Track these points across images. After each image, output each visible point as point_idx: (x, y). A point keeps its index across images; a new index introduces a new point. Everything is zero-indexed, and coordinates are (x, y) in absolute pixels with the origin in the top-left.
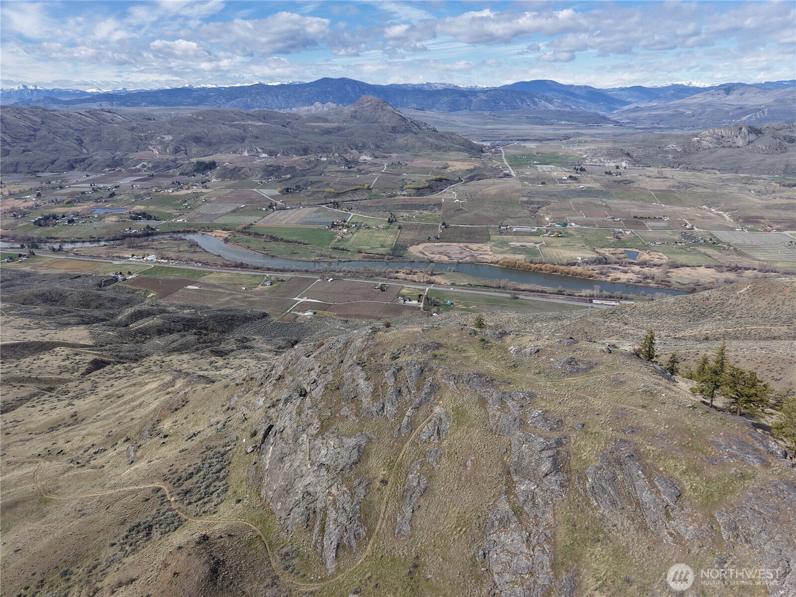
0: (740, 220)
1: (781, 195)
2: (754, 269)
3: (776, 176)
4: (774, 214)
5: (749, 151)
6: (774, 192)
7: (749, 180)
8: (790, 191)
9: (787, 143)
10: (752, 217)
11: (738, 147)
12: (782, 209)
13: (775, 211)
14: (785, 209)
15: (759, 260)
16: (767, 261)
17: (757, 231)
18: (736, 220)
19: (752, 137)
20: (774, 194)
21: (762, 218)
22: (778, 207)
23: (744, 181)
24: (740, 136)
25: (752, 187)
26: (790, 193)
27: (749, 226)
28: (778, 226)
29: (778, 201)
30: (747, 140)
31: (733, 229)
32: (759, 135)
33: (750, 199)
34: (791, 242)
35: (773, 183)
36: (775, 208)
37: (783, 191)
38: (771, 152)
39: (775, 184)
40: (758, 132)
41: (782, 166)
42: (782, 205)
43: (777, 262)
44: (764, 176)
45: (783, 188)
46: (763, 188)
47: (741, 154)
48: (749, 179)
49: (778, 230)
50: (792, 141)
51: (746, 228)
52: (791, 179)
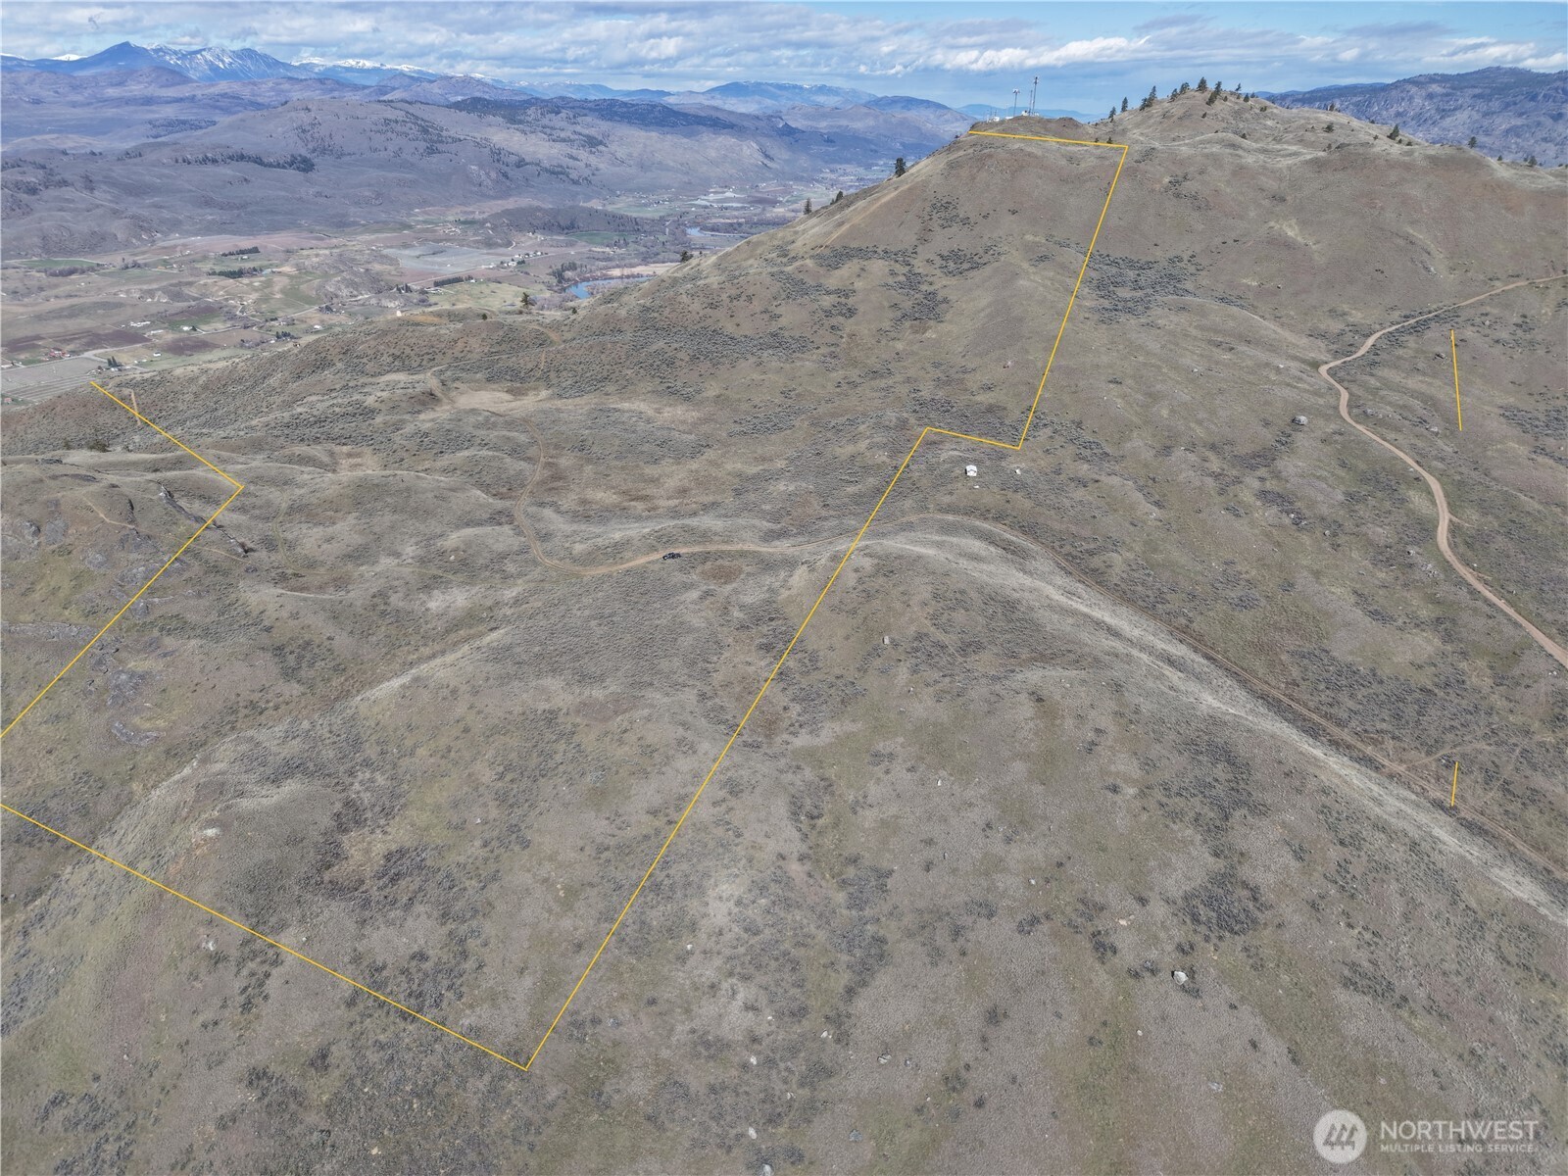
1: (55, 292)
3: (35, 259)
4: (54, 327)
6: (41, 289)
8: (68, 283)
9: (25, 196)
10: (19, 341)
12: (66, 316)
13: (56, 322)
14: (71, 316)
17: (40, 361)
20: (43, 293)
21: (39, 338)
22: (58, 314)
26: (68, 288)
27: (22, 357)
28: (71, 347)
29: (54, 304)
34: (100, 368)
35: (34, 273)
36: (54, 318)
37: (56, 286)
39: (38, 275)
41: (34, 239)
42: (62, 309)
45: (54, 280)
46: (20, 285)
49: (73, 352)
50: (32, 191)
51: (18, 361)
52: (63, 262)
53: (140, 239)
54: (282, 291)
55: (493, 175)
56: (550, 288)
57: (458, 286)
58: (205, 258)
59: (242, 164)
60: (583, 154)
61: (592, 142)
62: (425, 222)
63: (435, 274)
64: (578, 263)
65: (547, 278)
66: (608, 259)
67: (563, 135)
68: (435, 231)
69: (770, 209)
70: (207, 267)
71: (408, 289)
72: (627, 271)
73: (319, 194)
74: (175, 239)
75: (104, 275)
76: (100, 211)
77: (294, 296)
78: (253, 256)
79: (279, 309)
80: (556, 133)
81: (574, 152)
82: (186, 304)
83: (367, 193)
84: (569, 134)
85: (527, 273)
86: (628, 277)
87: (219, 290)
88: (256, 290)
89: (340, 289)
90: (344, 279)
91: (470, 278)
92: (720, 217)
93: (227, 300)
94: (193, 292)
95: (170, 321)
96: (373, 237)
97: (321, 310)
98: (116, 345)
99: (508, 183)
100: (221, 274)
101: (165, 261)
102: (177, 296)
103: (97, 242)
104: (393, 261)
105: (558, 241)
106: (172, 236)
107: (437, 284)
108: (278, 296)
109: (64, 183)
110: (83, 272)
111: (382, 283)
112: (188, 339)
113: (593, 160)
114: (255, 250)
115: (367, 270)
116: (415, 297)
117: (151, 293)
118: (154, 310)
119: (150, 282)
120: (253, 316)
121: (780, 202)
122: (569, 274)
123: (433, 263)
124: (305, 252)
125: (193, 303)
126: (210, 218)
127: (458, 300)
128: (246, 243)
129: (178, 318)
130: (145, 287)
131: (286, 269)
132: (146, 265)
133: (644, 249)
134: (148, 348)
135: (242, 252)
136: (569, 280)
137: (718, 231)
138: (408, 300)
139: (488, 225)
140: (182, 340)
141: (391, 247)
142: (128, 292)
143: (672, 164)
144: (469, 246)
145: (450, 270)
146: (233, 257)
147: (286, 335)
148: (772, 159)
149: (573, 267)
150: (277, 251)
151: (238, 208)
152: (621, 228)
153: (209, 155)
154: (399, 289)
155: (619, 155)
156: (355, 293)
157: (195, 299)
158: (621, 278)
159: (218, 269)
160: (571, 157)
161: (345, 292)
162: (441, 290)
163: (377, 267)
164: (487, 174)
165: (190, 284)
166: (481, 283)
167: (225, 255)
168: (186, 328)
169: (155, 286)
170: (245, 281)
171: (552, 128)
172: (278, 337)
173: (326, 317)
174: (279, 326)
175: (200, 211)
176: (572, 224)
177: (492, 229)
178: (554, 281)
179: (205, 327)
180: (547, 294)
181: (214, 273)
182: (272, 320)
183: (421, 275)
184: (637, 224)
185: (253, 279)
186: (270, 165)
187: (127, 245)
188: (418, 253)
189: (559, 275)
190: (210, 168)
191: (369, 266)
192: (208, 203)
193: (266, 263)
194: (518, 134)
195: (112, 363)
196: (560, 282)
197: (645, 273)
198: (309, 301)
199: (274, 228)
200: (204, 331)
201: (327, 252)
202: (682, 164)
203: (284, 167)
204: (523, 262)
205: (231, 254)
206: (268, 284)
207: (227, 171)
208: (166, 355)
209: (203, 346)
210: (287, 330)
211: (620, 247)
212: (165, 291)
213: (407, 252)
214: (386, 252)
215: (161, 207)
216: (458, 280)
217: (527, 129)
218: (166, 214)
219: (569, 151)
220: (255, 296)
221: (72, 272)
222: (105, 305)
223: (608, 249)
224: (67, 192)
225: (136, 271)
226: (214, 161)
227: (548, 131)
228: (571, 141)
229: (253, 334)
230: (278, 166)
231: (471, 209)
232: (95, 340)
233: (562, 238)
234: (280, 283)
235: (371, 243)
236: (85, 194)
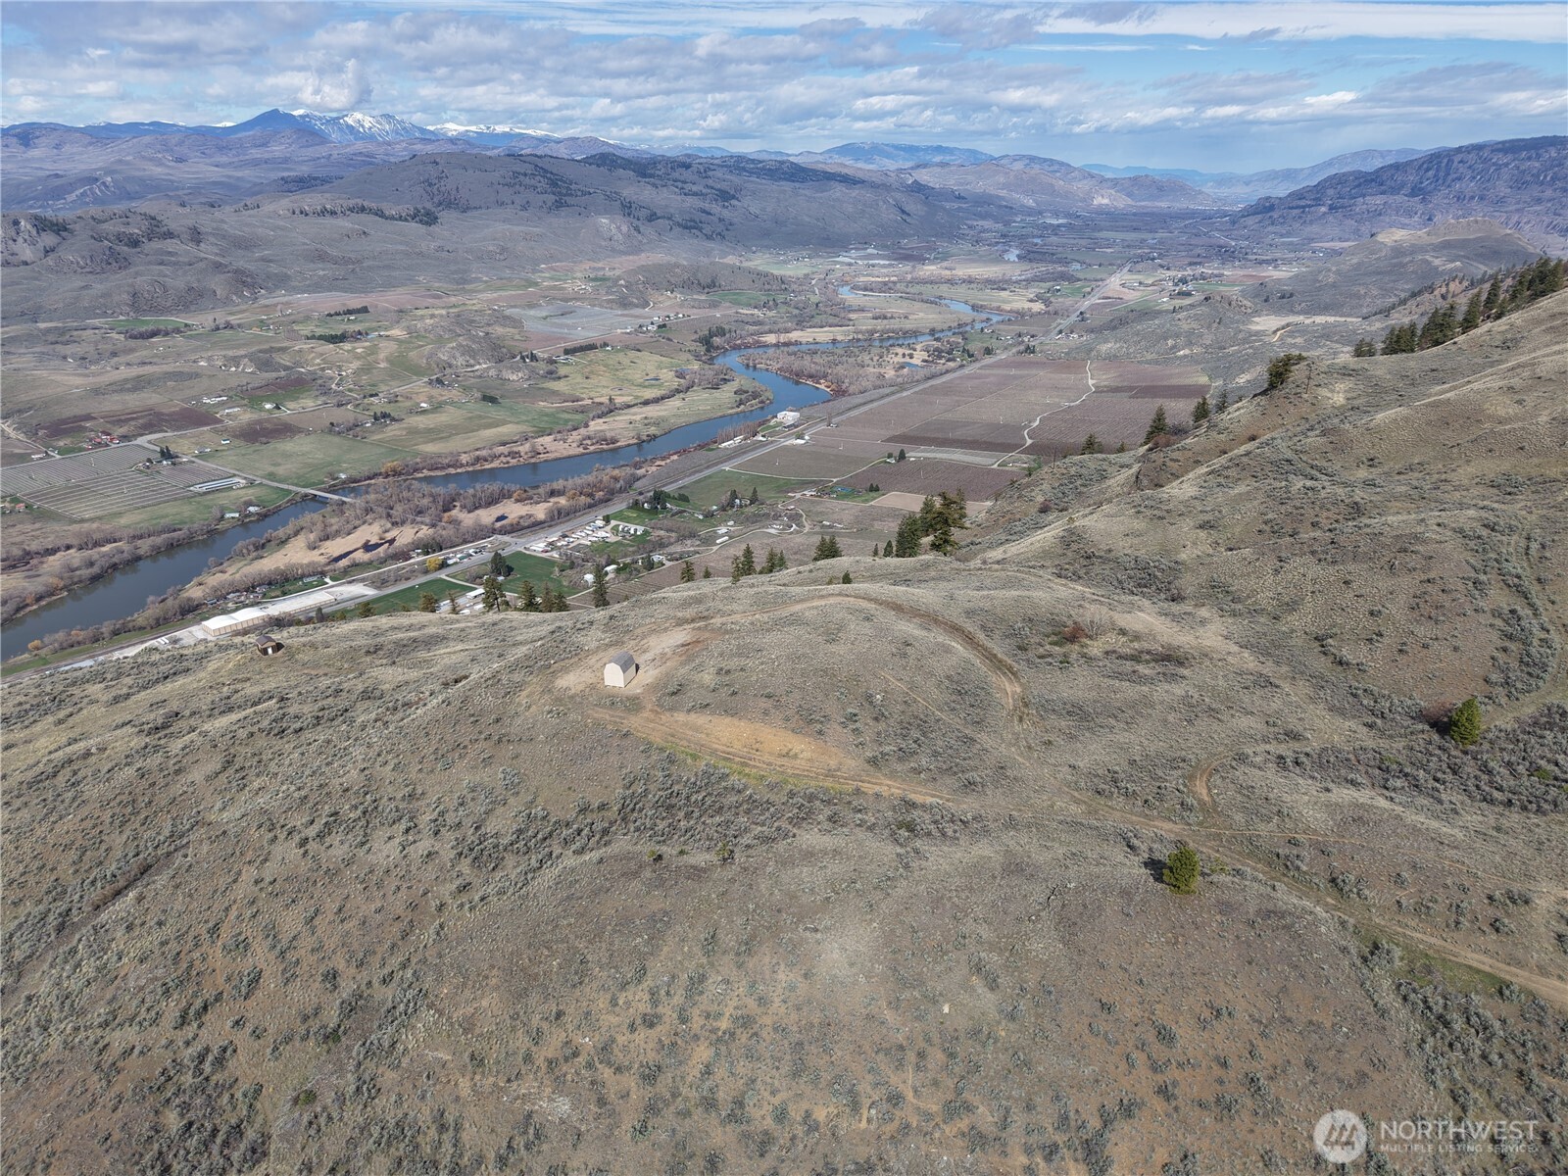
0: (41, 433)
1: (130, 358)
2: (68, 547)
3: (121, 318)
4: (113, 404)
5: (50, 270)
6: (114, 354)
7: (63, 334)
8: (146, 348)
9: (126, 248)
10: (65, 421)
11: (26, 263)
12: (129, 390)
13: (116, 397)
14: (135, 389)
15: (82, 521)
16: (100, 518)
17: (81, 450)
18: (32, 432)
19: (49, 239)
20: (116, 359)
21: (89, 417)
22: (120, 387)
23: (51, 338)
24: (20, 240)
25: (69, 350)
26: (145, 353)
27: (61, 443)
28: (124, 430)
29: (125, 373)
30: (40, 245)
31: (24, 458)
32: (64, 234)
33: (58, 378)
34: (149, 461)
35: (115, 335)
36: (114, 391)
37: (132, 350)
38: (98, 270)
39: (117, 336)
40: (60, 228)
41: (125, 296)
42: (126, 381)
43: (120, 514)
44: (96, 322)
45: (132, 343)
46: (91, 349)
47: (36, 279)
48: (62, 332)
49: (124, 438)
50: (135, 243)
51: (55, 448)
52: (151, 321)
53: (242, 296)
54: (388, 360)
55: (624, 228)
56: (698, 357)
57: (591, 354)
58: (308, 318)
59: (363, 216)
60: (716, 208)
61: (725, 196)
62: (551, 279)
63: (565, 340)
64: (727, 327)
65: (694, 346)
66: (760, 323)
67: (695, 188)
68: (565, 288)
69: (920, 266)
70: (305, 330)
71: (534, 358)
72: (783, 338)
73: (440, 249)
74: (281, 297)
75: (191, 337)
76: (202, 265)
77: (400, 367)
78: (361, 316)
79: (382, 381)
80: (688, 187)
81: (707, 206)
82: (274, 375)
83: (491, 248)
84: (701, 188)
85: (669, 339)
86: (786, 344)
87: (315, 357)
88: (358, 357)
89: (455, 358)
90: (461, 345)
91: (606, 345)
92: (867, 275)
93: (323, 369)
94: (284, 360)
95: (251, 397)
96: (495, 295)
97: (431, 382)
98: (179, 428)
99: (640, 237)
100: (321, 338)
101: (262, 321)
102: (265, 365)
103: (192, 299)
104: (515, 323)
105: (700, 301)
106: (278, 292)
107: (567, 352)
108: (382, 366)
109: (170, 235)
110: (167, 334)
111: (504, 350)
112: (268, 420)
113: (726, 214)
114: (365, 310)
115: (487, 334)
116: (542, 368)
117: (235, 361)
118: (234, 382)
119: (238, 347)
120: (350, 390)
121: (928, 259)
122: (717, 341)
123: (562, 326)
124: (419, 312)
125: (283, 373)
126: (321, 273)
127: (592, 372)
128: (355, 302)
129: (259, 393)
130: (230, 353)
131: (396, 332)
132: (239, 326)
133: (797, 312)
134: (216, 431)
135: (350, 312)
136: (718, 348)
137: (872, 290)
138: (533, 371)
139: (622, 282)
140: (259, 422)
141: (515, 307)
142: (209, 359)
143: (807, 219)
144: (601, 306)
145: (582, 335)
146: (339, 318)
147: (385, 416)
148: (909, 215)
149: (721, 332)
150: (388, 311)
151: (353, 263)
152: (767, 287)
153: (328, 206)
154: (523, 358)
155: (752, 210)
156: (472, 362)
157: (286, 368)
158: (777, 345)
159: (319, 331)
160: (704, 211)
161: (460, 361)
162: (572, 359)
163: (499, 330)
164: (618, 228)
165: (283, 350)
166: (618, 351)
167: (330, 315)
168: (268, 406)
169: (242, 352)
170: (347, 346)
171: (684, 182)
172: (376, 419)
173: (436, 391)
174: (378, 404)
175: (312, 265)
176: (713, 282)
177: (626, 287)
178: (702, 349)
179: (292, 405)
180: (696, 366)
181: (313, 337)
182: (372, 396)
183: (549, 340)
184: (783, 282)
185: (356, 345)
186: (392, 218)
187: (227, 302)
188: (544, 314)
189: (706, 341)
190: (328, 221)
191: (490, 330)
192: (321, 257)
193: (375, 324)
194: (649, 187)
195: (166, 454)
196: (708, 350)
197: (804, 340)
198: (418, 371)
199: (390, 284)
200: (290, 410)
201: (444, 312)
202: (818, 220)
203: (406, 220)
204: (664, 326)
205: (337, 314)
206: (373, 350)
207: (345, 223)
208: (237, 442)
209: (286, 430)
210: (388, 409)
211: (770, 309)
212: (252, 357)
213: (532, 312)
214: (508, 312)
215: (270, 261)
216: (591, 347)
217: (658, 182)
218: (274, 269)
219: (702, 205)
220: (355, 365)
221: (154, 334)
222: (178, 376)
223: (756, 311)
224: (170, 245)
225: (228, 332)
226: (333, 213)
227: (680, 184)
228: (702, 194)
229: (347, 414)
230: (400, 218)
231: (600, 265)
232: (154, 421)
233: (703, 297)
234: (387, 349)
235: (494, 301)
236: (191, 248)
